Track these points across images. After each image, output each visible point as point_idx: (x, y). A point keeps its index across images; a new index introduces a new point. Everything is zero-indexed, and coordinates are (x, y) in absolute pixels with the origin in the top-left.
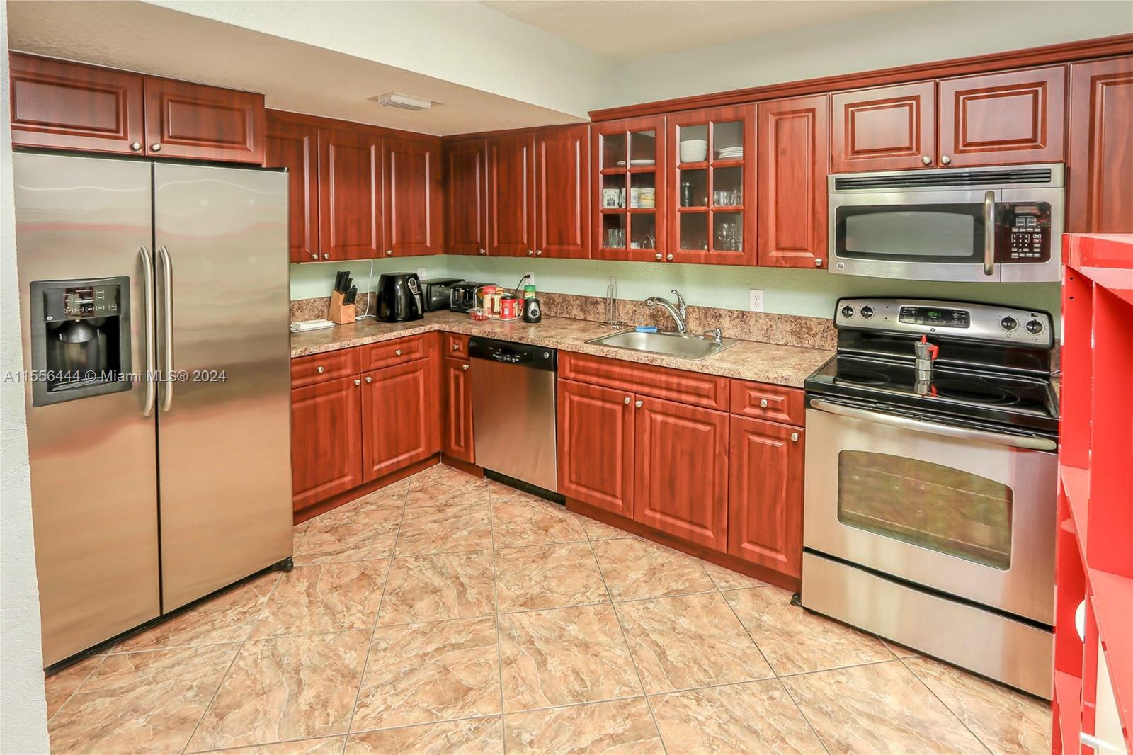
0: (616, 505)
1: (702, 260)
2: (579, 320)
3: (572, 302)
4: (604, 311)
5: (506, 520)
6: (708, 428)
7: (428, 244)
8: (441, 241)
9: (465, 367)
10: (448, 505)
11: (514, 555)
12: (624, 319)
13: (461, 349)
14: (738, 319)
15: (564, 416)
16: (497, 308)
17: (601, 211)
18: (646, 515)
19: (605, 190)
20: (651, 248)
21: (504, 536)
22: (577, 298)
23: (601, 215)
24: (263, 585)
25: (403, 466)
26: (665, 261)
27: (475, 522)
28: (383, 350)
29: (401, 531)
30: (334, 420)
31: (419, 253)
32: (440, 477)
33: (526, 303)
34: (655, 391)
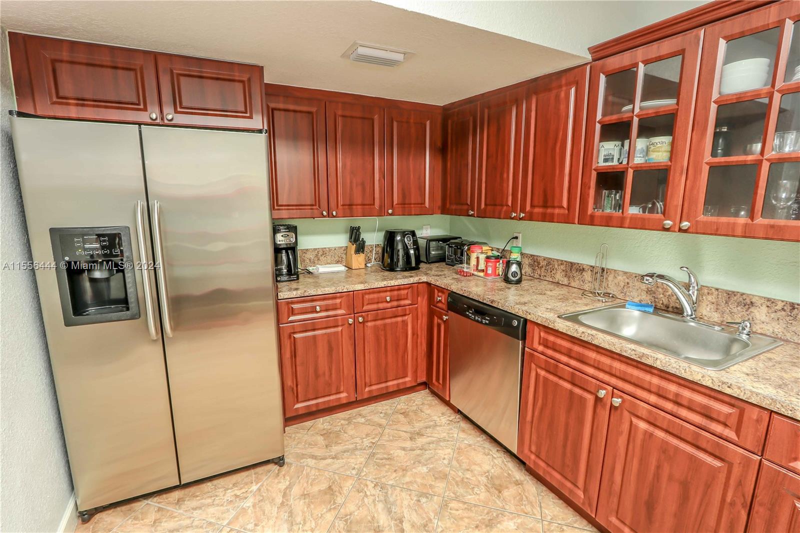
0: (575, 494)
1: (739, 231)
2: (562, 285)
3: (556, 266)
4: (590, 279)
5: (465, 466)
6: (717, 464)
7: (427, 205)
8: (439, 203)
9: (445, 318)
10: (420, 434)
11: (460, 512)
12: (613, 290)
13: (443, 301)
14: (783, 313)
15: (528, 387)
16: (482, 266)
17: (595, 170)
18: (611, 522)
19: (602, 144)
20: (658, 213)
21: (458, 485)
22: (562, 262)
23: (594, 174)
24: (260, 473)
25: (391, 390)
26: (677, 229)
27: (437, 460)
28: (375, 296)
29: (374, 451)
30: (330, 349)
31: (419, 213)
32: (423, 404)
33: (508, 264)
34: (640, 393)
